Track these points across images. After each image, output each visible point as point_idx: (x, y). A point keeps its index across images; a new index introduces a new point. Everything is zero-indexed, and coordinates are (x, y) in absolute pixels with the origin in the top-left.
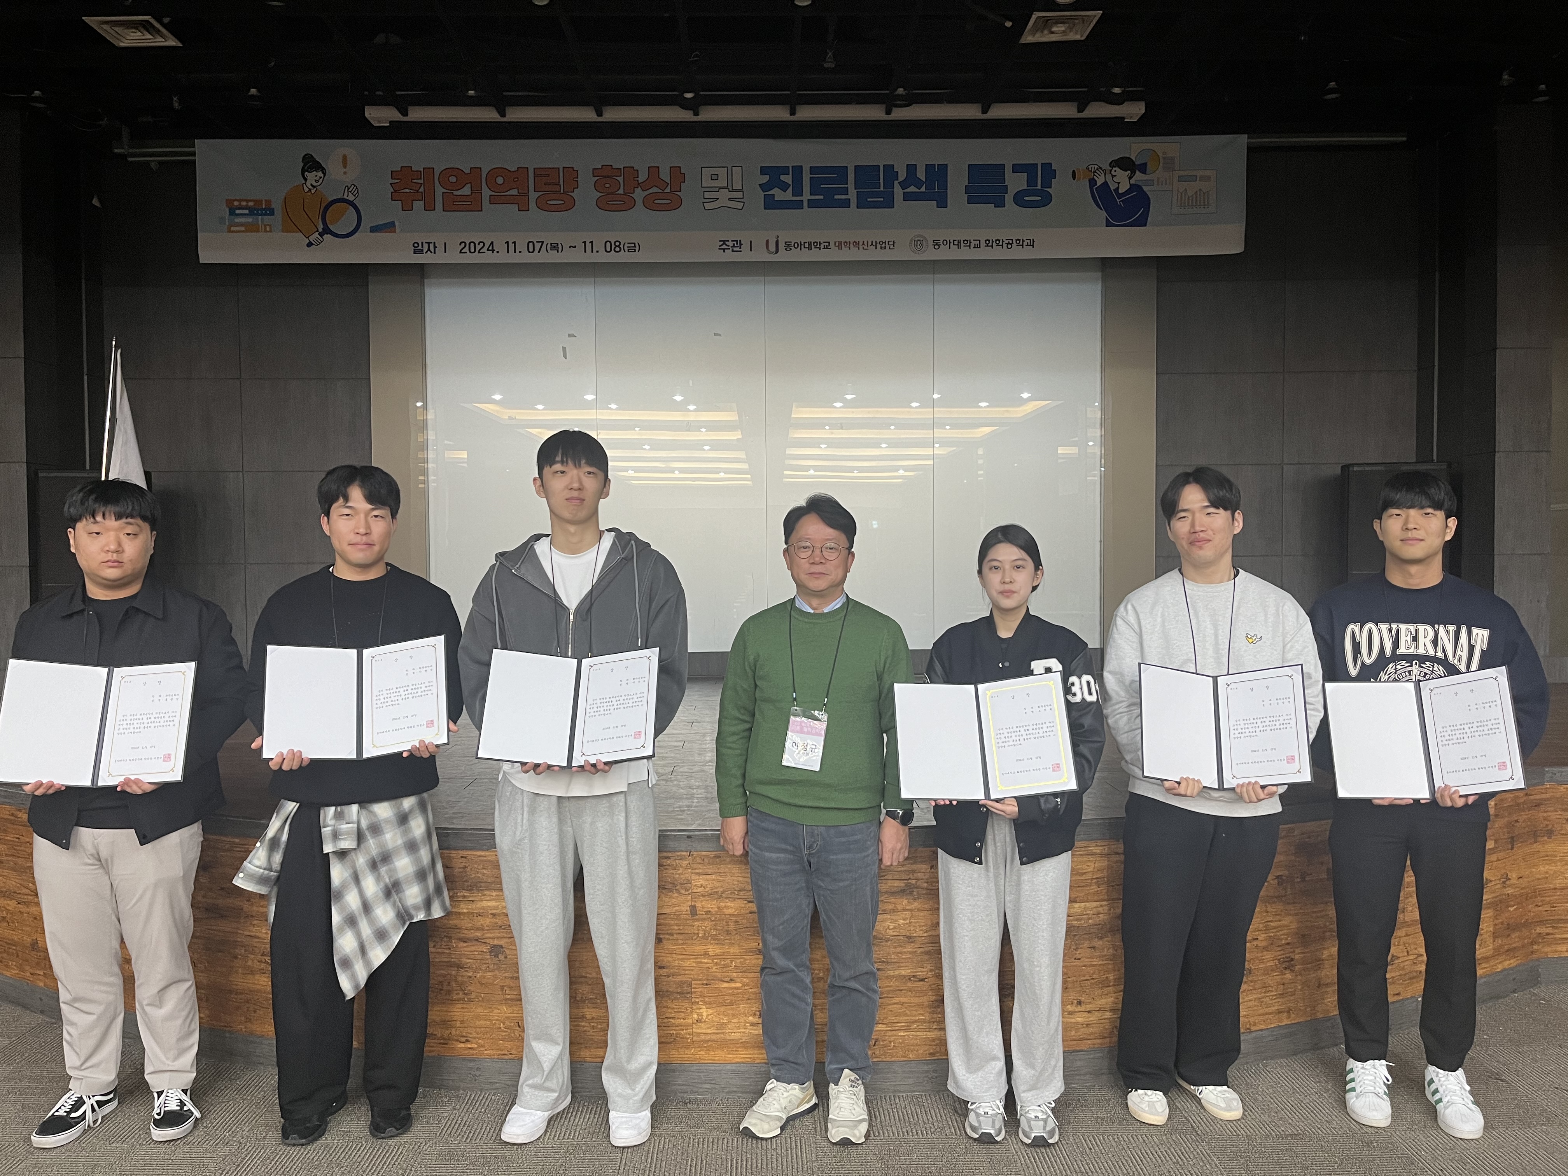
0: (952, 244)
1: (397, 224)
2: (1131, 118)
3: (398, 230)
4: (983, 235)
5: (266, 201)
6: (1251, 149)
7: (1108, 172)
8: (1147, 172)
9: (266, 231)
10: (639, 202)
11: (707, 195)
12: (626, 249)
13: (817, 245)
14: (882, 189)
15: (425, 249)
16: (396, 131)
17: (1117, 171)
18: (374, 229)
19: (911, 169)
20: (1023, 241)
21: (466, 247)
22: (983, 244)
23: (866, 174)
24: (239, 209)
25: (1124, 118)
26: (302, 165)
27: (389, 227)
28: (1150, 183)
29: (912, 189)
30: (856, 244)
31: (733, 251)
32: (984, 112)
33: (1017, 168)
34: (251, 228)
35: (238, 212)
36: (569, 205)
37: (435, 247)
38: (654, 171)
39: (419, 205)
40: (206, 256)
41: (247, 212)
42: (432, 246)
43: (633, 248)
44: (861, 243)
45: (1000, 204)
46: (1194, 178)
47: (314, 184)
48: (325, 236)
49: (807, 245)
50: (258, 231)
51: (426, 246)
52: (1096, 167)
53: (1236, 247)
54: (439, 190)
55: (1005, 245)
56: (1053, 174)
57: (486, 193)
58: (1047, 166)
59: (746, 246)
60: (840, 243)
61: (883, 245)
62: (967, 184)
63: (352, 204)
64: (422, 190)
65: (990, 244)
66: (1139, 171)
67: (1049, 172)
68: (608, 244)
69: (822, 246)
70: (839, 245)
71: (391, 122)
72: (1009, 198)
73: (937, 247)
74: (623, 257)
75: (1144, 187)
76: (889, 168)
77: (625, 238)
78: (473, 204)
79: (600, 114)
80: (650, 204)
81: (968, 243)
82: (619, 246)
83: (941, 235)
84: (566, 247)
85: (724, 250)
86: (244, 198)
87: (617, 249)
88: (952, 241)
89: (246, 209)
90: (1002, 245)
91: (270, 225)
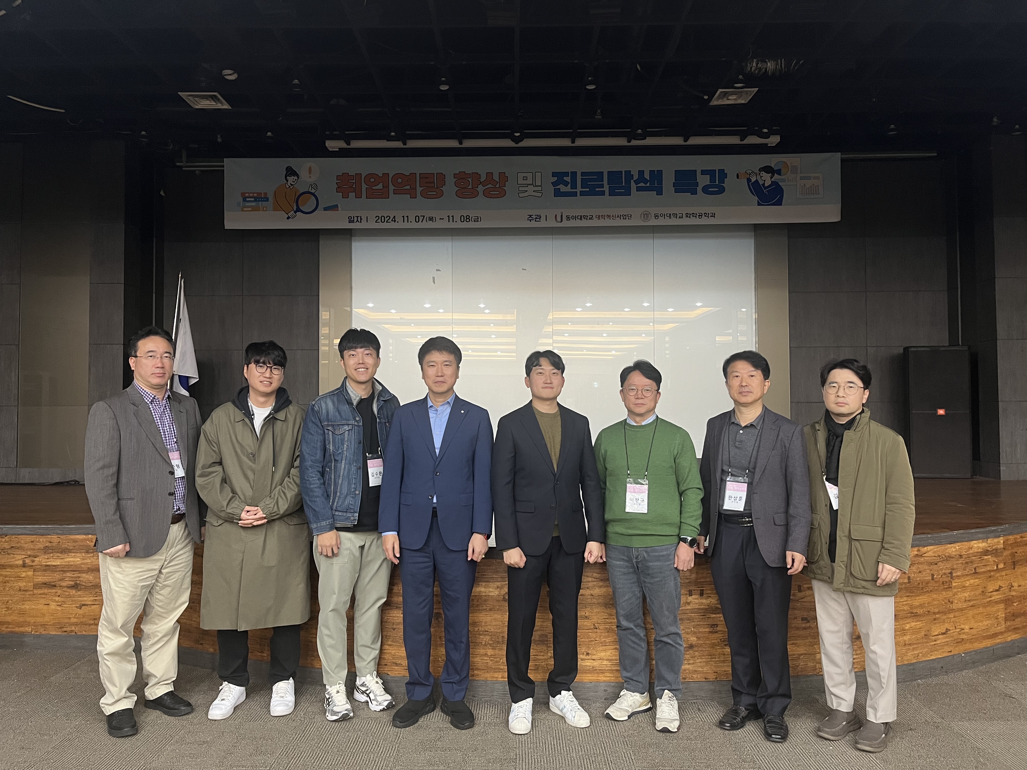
0: (666, 216)
1: (339, 206)
2: (772, 144)
3: (340, 209)
4: (684, 210)
5: (264, 193)
6: (842, 161)
7: (758, 174)
8: (782, 174)
9: (263, 210)
10: (481, 193)
11: (521, 189)
12: (473, 220)
13: (585, 217)
14: (624, 184)
15: (355, 220)
16: (342, 153)
17: (763, 174)
18: (326, 209)
19: (641, 173)
20: (708, 214)
21: (380, 219)
22: (684, 216)
23: (614, 176)
24: (248, 198)
25: (767, 144)
26: (285, 172)
27: (334, 208)
28: (784, 180)
29: (642, 184)
30: (609, 216)
31: (535, 221)
32: (686, 141)
33: (704, 172)
34: (255, 209)
35: (247, 199)
36: (440, 195)
37: (361, 219)
38: (490, 175)
39: (352, 195)
40: (229, 225)
41: (253, 199)
42: (359, 219)
43: (477, 220)
44: (611, 216)
45: (694, 192)
46: (809, 178)
47: (293, 183)
48: (298, 213)
49: (579, 217)
50: (259, 211)
51: (356, 218)
52: (751, 171)
53: (836, 218)
54: (364, 187)
55: (697, 217)
56: (725, 176)
57: (392, 188)
58: (722, 172)
59: (543, 217)
60: (599, 216)
61: (625, 217)
62: (674, 181)
63: (313, 194)
64: (354, 186)
65: (689, 216)
66: (777, 174)
67: (723, 174)
68: (462, 217)
69: (588, 218)
70: (599, 217)
71: (339, 148)
72: (699, 189)
73: (657, 218)
74: (471, 225)
75: (779, 183)
76: (628, 173)
77: (472, 214)
78: (384, 195)
79: (461, 143)
80: (487, 194)
81: (675, 215)
82: (469, 219)
83: (658, 211)
84: (438, 219)
85: (530, 220)
86: (251, 192)
87: (468, 220)
88: (666, 214)
89: (253, 198)
90: (696, 217)
91: (266, 207)
